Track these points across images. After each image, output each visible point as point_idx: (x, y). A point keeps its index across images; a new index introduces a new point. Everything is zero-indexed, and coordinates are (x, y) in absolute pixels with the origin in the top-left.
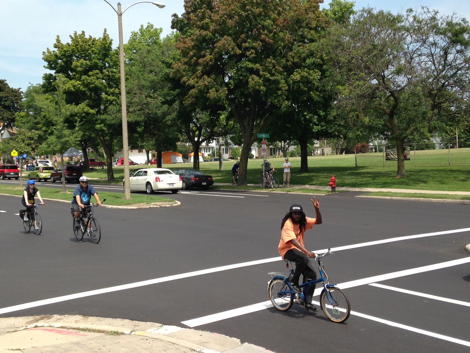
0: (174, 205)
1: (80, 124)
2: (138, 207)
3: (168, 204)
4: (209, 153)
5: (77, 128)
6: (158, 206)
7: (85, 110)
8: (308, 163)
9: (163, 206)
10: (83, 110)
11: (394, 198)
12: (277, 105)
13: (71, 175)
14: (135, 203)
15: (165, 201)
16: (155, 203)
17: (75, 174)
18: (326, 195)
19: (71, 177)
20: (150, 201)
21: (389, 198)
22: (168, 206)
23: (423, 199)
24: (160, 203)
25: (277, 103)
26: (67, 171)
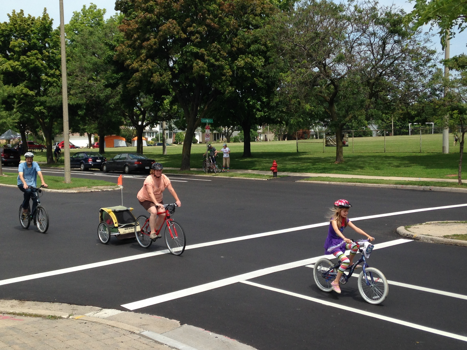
0: (116, 189)
1: (18, 105)
2: (79, 191)
3: (110, 188)
4: (153, 138)
5: (15, 110)
6: (99, 190)
7: (24, 91)
8: (251, 148)
9: (104, 190)
10: (22, 92)
11: (333, 183)
12: (221, 90)
13: (9, 158)
14: (76, 187)
15: (107, 185)
16: (97, 187)
17: (13, 157)
18: (268, 180)
19: (8, 160)
20: (92, 185)
21: (328, 183)
22: (110, 190)
23: (359, 184)
24: (102, 187)
25: (221, 89)
26: (3, 154)
